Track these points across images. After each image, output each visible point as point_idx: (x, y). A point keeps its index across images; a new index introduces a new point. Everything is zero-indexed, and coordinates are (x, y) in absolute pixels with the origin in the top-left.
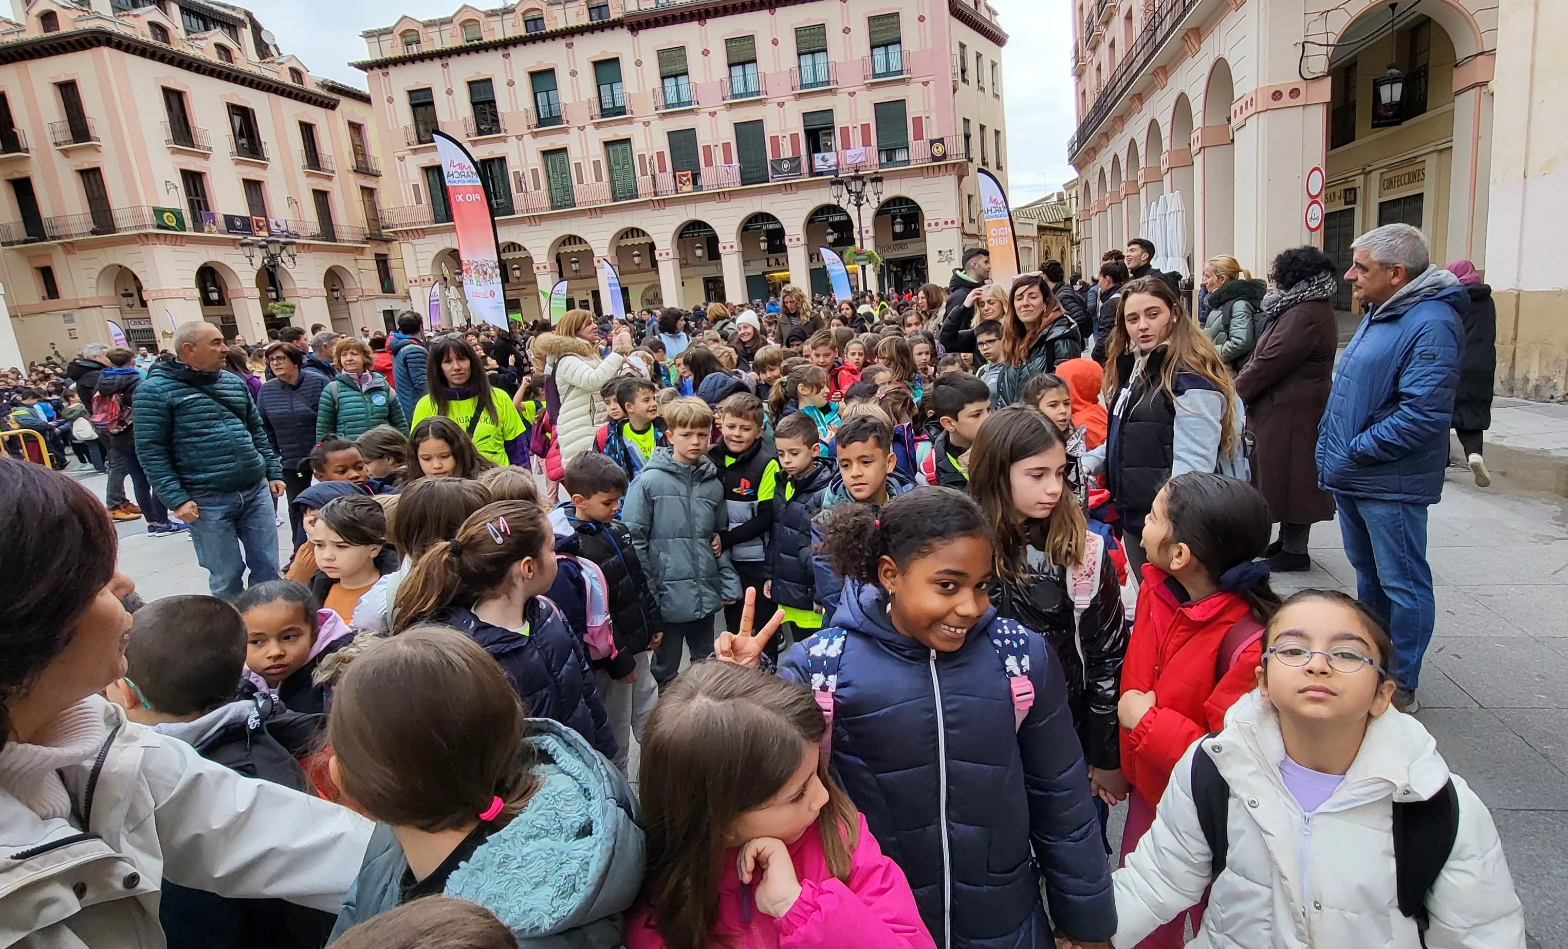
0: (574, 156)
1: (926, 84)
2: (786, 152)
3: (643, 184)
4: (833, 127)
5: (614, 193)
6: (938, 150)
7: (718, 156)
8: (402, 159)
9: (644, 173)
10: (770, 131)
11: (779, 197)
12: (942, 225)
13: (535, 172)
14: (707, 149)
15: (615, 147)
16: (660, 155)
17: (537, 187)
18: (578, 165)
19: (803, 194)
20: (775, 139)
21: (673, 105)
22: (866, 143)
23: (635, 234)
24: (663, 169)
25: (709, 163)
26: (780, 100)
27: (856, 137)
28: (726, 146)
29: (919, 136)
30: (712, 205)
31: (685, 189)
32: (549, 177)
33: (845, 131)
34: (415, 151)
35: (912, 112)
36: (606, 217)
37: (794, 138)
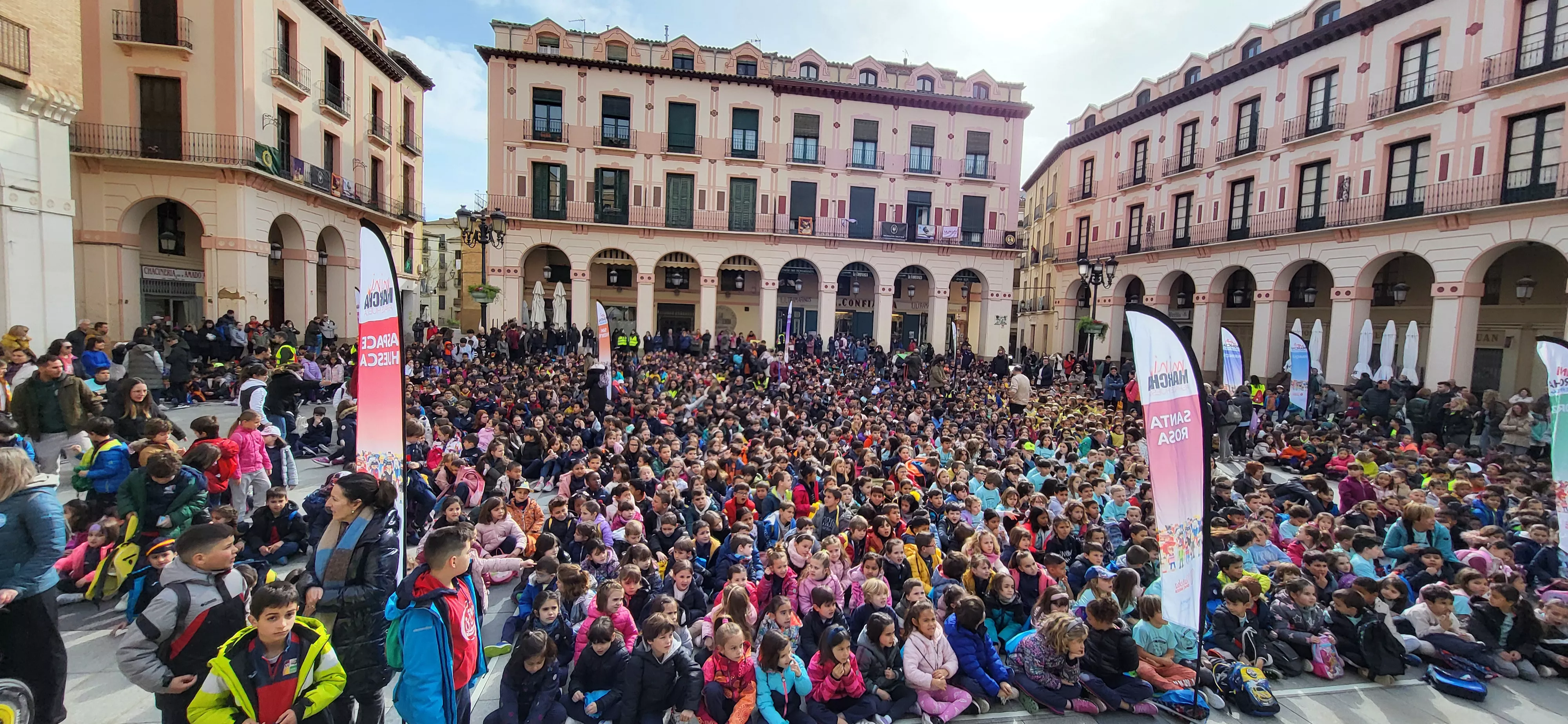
0: (700, 183)
1: (1003, 189)
2: (890, 217)
3: (762, 220)
4: (929, 207)
5: (730, 222)
6: (1011, 240)
7: (833, 210)
8: (512, 149)
9: (765, 210)
10: (879, 199)
11: (879, 252)
12: (1001, 296)
13: (657, 190)
14: (825, 203)
15: (739, 184)
16: (782, 199)
17: (657, 203)
18: (702, 193)
19: (898, 253)
20: (883, 206)
21: (799, 160)
22: (953, 223)
23: (742, 261)
24: (782, 211)
25: (824, 213)
26: (893, 176)
27: (946, 218)
28: (842, 203)
29: (993, 226)
30: (822, 249)
31: (804, 231)
32: (668, 197)
33: (939, 211)
34: (529, 145)
35: (990, 207)
36: (720, 242)
37: (899, 208)
